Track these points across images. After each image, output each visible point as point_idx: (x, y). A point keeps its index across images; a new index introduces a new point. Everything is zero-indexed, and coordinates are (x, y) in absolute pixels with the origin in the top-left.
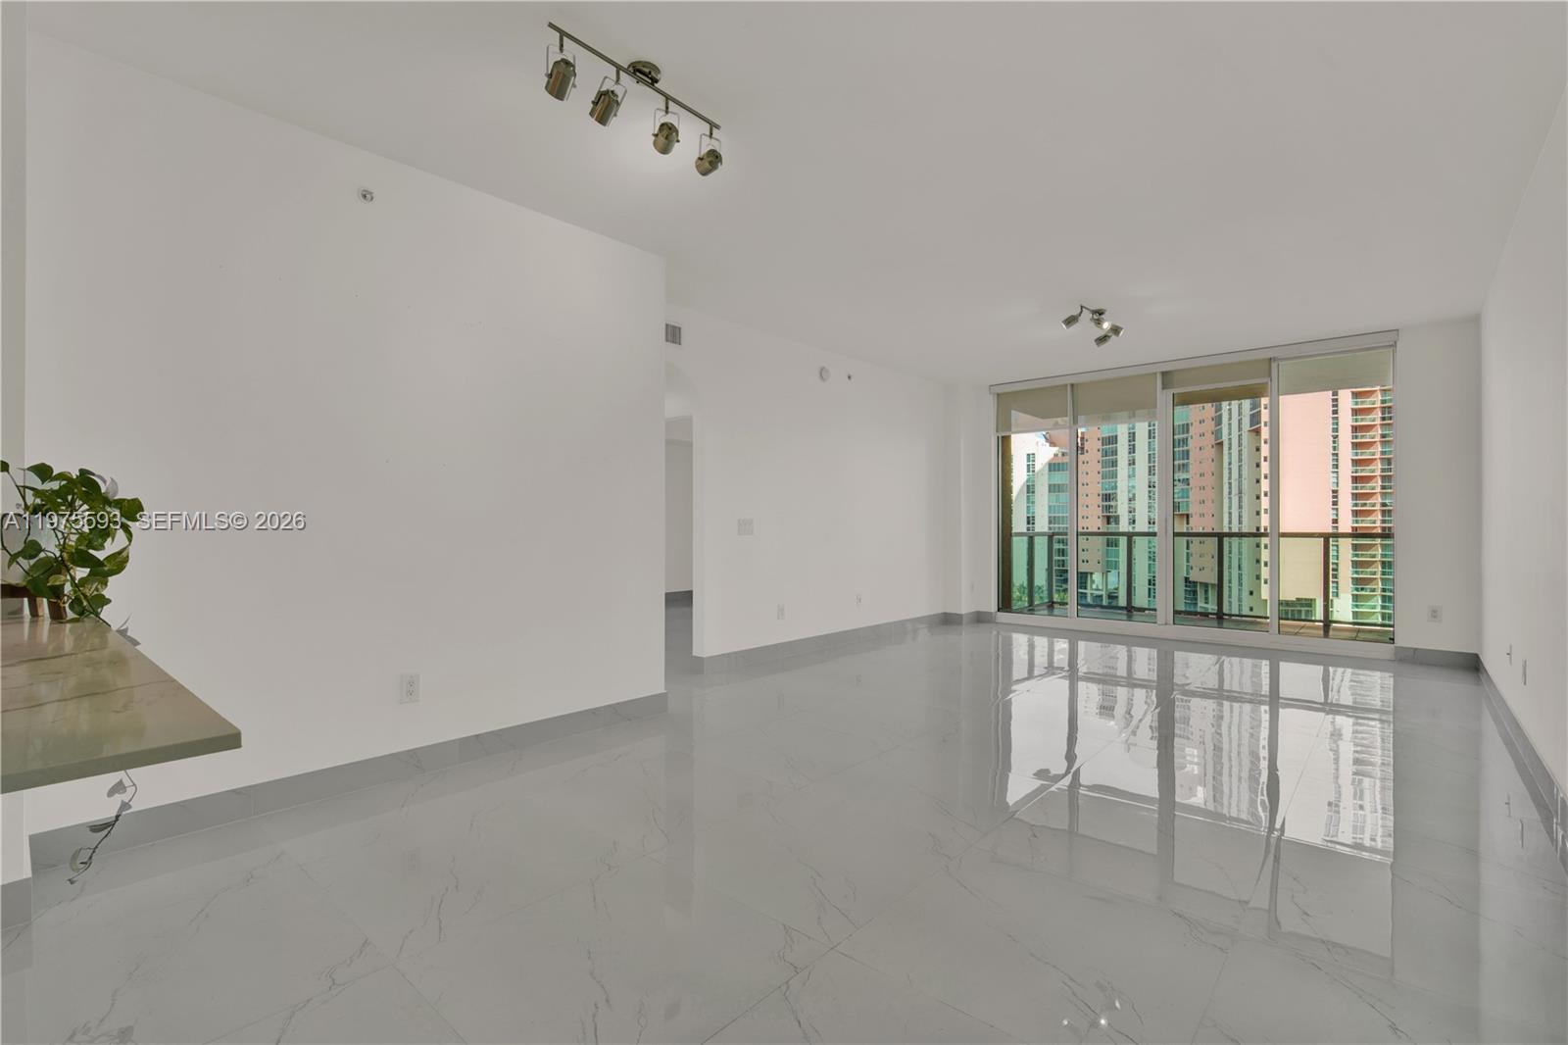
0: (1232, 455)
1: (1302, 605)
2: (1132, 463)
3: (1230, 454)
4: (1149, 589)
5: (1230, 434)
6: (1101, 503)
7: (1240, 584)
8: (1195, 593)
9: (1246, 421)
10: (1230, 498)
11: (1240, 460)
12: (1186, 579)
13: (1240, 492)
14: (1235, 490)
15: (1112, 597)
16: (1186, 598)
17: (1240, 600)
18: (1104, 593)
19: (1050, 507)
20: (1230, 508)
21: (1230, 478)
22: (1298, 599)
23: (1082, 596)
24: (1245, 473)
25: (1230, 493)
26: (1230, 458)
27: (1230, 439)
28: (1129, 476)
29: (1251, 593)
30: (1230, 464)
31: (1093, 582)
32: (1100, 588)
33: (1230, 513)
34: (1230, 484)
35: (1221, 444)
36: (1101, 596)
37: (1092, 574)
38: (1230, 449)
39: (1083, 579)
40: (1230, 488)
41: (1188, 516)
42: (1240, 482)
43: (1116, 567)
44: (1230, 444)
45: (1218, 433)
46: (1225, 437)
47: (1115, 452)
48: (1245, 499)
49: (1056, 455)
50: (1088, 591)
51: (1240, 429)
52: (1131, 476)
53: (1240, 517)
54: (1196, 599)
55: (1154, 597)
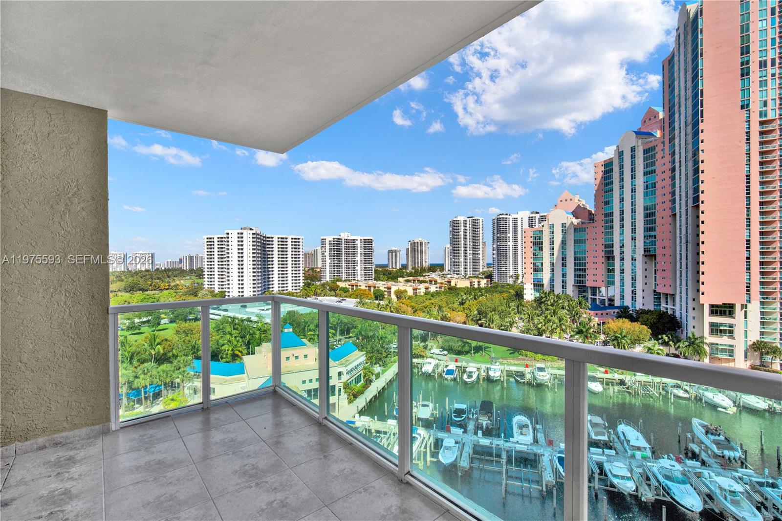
0: (681, 221)
1: (726, 307)
2: (622, 226)
3: (680, 220)
4: (632, 297)
5: (680, 209)
6: (604, 249)
7: (687, 294)
8: (660, 299)
9: (690, 201)
10: (681, 246)
11: (687, 223)
12: (655, 291)
13: (687, 242)
14: (683, 241)
15: (611, 300)
16: (654, 302)
17: (687, 303)
18: (606, 298)
19: (575, 252)
20: (681, 251)
21: (680, 234)
22: (724, 304)
23: (594, 300)
24: (690, 231)
25: (681, 242)
26: (681, 223)
27: (680, 212)
28: (620, 234)
29: (694, 300)
30: (680, 226)
31: (600, 292)
32: (604, 295)
33: (681, 254)
34: (681, 237)
35: (675, 215)
36: (605, 300)
37: (599, 288)
38: (680, 217)
39: (594, 290)
40: (681, 240)
41: (655, 255)
42: (687, 236)
43: (613, 283)
44: (681, 215)
45: (673, 209)
46: (677, 211)
47: (612, 221)
48: (690, 246)
49: (578, 224)
50: (597, 297)
51: (686, 206)
52: (622, 234)
53: (687, 256)
54: (660, 302)
55: (635, 301)
